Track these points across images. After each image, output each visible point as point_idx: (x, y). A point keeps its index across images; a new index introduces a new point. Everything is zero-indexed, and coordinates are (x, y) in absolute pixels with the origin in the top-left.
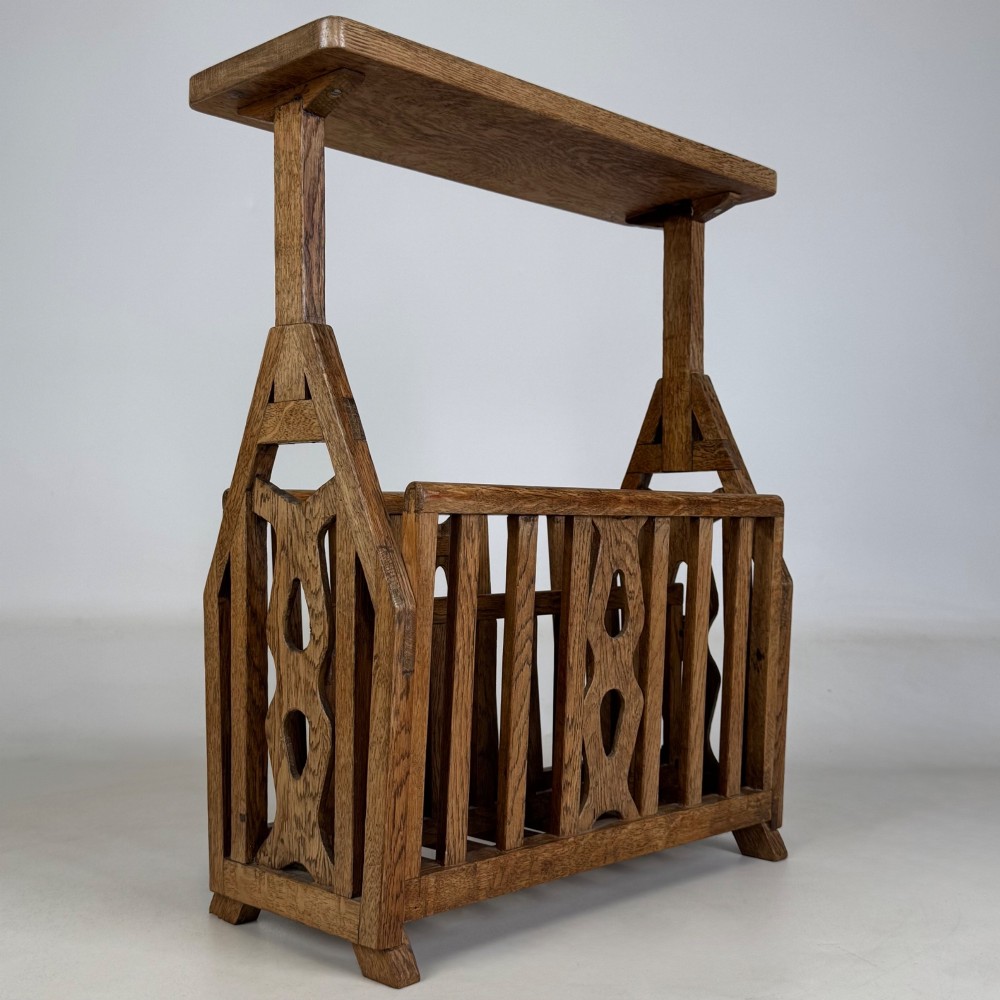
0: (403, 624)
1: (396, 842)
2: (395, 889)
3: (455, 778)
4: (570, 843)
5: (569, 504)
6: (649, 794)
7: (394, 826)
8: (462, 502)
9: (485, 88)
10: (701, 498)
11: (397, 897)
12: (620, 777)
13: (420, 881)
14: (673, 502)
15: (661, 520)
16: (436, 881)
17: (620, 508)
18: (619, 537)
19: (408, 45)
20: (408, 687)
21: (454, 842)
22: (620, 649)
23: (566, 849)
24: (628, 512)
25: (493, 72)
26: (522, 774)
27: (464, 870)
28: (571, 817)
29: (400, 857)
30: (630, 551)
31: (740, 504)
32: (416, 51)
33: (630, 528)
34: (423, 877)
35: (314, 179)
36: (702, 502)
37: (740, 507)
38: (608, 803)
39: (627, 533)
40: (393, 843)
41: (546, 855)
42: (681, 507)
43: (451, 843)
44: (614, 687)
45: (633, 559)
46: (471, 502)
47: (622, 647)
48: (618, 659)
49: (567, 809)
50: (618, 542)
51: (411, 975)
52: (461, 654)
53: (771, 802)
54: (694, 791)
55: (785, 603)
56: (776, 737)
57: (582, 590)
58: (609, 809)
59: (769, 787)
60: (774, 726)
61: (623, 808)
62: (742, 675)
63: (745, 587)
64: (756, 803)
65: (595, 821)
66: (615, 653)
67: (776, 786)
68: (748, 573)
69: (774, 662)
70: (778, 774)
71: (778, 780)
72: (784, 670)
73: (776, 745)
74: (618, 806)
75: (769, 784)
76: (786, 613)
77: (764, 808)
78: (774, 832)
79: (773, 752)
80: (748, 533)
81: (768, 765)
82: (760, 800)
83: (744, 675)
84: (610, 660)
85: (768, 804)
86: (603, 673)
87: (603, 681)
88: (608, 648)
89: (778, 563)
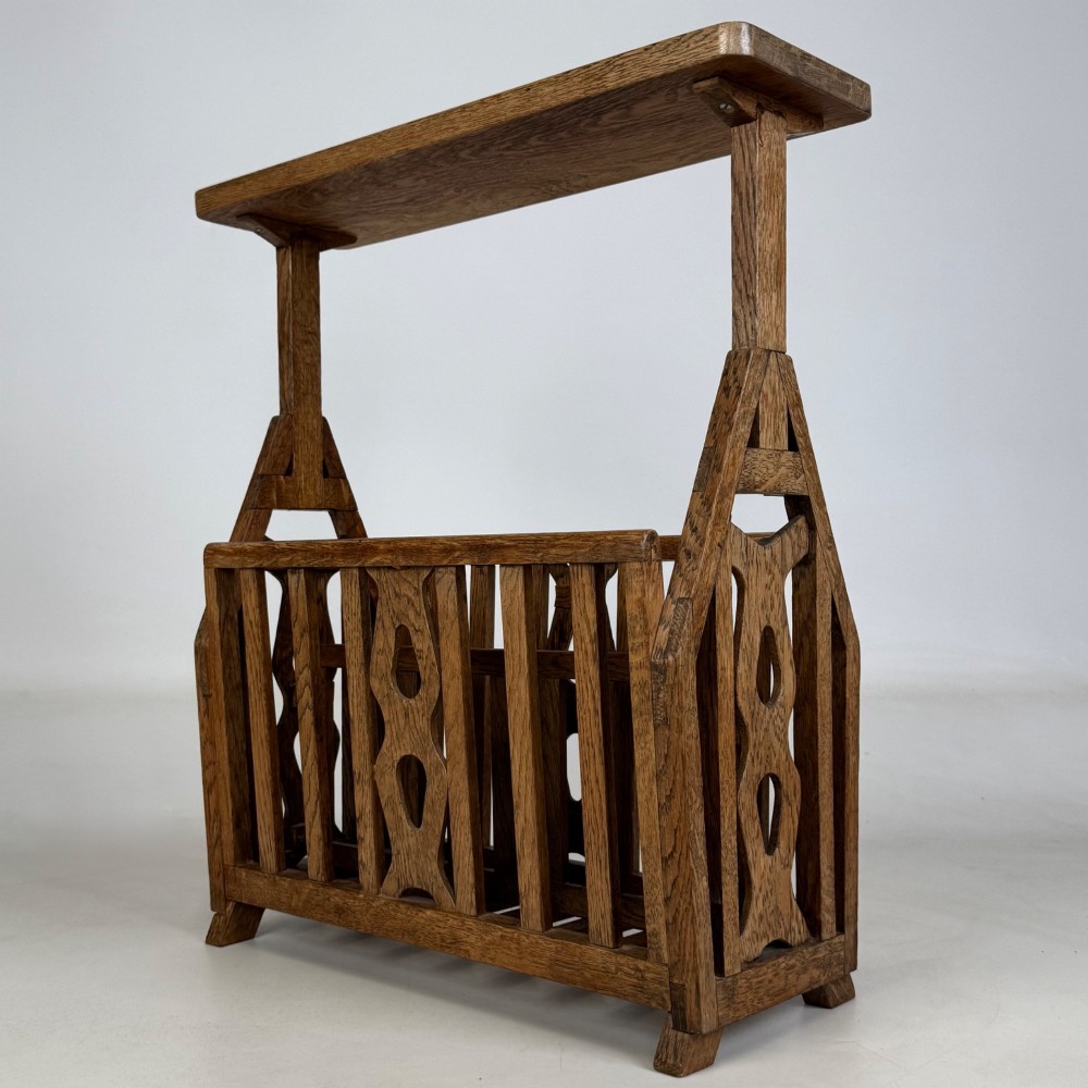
0: (199, 656)
2: (217, 868)
4: (360, 900)
5: (322, 557)
6: (459, 888)
8: (229, 558)
10: (488, 542)
11: (218, 874)
12: (427, 856)
13: (235, 870)
14: (445, 549)
15: (441, 570)
16: (247, 877)
17: (378, 558)
18: (397, 589)
20: (209, 708)
22: (413, 712)
23: (357, 904)
24: (387, 562)
28: (367, 874)
29: (217, 843)
30: (413, 605)
31: (554, 546)
33: (409, 579)
34: (237, 869)
36: (489, 546)
37: (554, 551)
38: (414, 876)
39: (407, 585)
41: (338, 899)
42: (457, 554)
44: (409, 753)
45: (418, 614)
46: (236, 558)
47: (415, 711)
48: (412, 723)
49: (364, 865)
50: (397, 595)
53: (668, 982)
54: (527, 911)
55: (659, 690)
56: (665, 888)
57: (355, 642)
58: (416, 885)
59: (659, 960)
60: (660, 871)
61: (434, 891)
62: (597, 781)
63: (587, 660)
64: (633, 972)
65: (401, 891)
66: (407, 715)
67: (676, 963)
68: (592, 641)
69: (647, 774)
70: (676, 946)
71: (679, 956)
72: (671, 790)
73: (667, 900)
74: (427, 887)
75: (658, 955)
76: (665, 707)
77: (650, 984)
78: (680, 1034)
79: (661, 908)
80: (584, 585)
81: (652, 926)
82: (640, 970)
83: (600, 781)
84: (402, 722)
85: (661, 983)
86: (395, 734)
87: (396, 743)
88: (398, 709)
89: (638, 629)
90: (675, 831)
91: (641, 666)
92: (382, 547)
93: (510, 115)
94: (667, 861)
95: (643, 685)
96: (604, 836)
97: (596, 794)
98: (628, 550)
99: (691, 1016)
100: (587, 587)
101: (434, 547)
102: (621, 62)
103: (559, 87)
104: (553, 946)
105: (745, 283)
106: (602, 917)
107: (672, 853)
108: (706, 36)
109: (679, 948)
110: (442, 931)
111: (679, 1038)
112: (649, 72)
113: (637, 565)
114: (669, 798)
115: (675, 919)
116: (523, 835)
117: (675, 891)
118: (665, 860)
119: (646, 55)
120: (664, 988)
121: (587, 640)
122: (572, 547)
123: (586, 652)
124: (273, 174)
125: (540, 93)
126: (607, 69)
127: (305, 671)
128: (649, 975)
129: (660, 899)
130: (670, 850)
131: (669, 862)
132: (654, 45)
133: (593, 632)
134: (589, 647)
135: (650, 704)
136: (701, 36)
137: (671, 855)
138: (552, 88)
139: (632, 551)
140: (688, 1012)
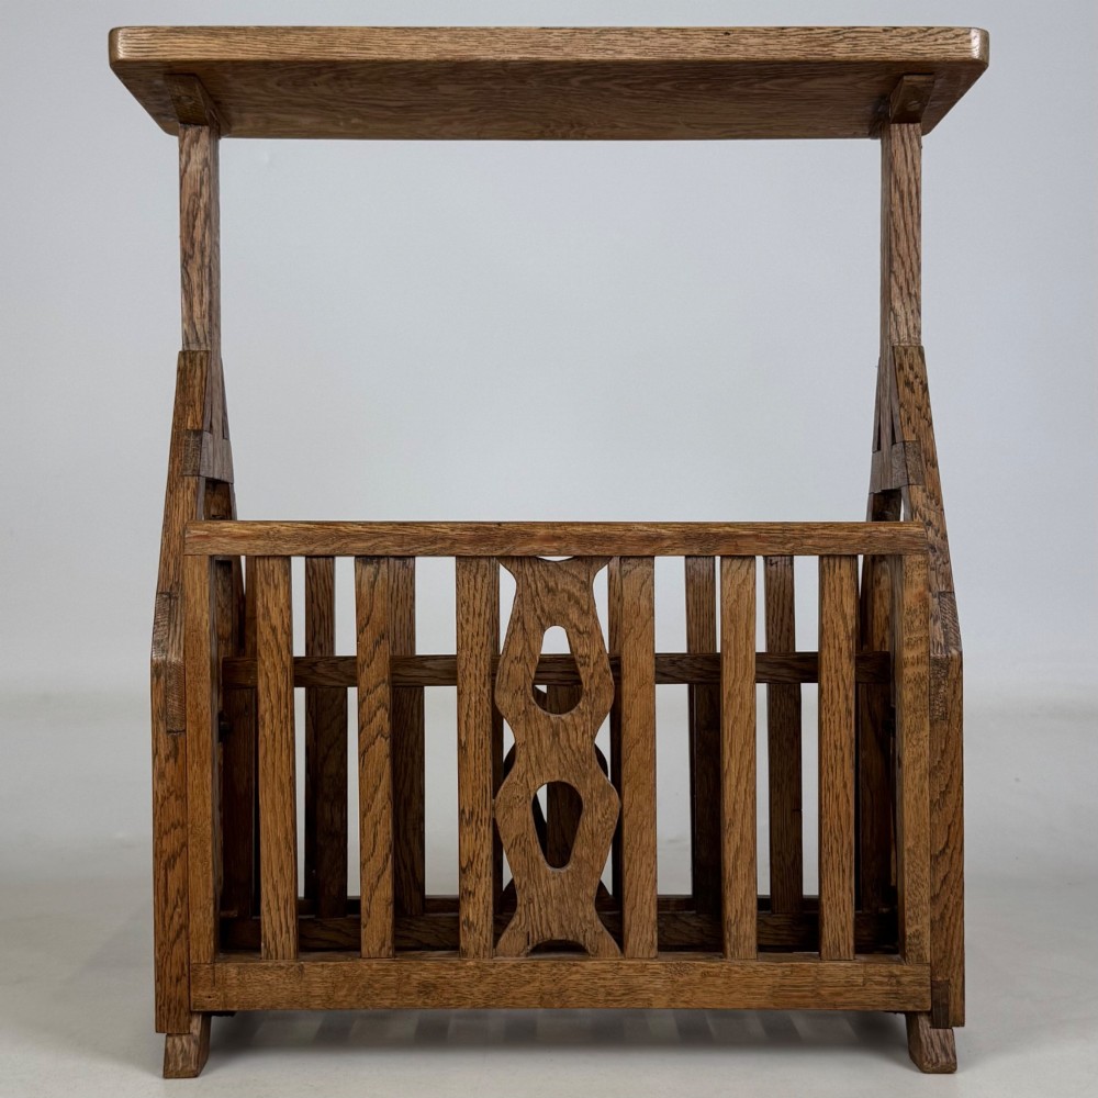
0: (162, 678)
1: (172, 918)
2: (175, 971)
3: (269, 859)
4: (470, 968)
6: (634, 929)
7: (166, 901)
9: (343, 52)
11: (178, 980)
12: (578, 899)
13: (213, 968)
16: (239, 973)
18: (551, 584)
19: (213, 32)
20: (176, 748)
21: (274, 935)
22: (566, 730)
23: (463, 974)
25: (352, 29)
26: (384, 869)
27: (282, 968)
28: (477, 935)
29: (178, 936)
32: (227, 36)
33: (574, 572)
34: (218, 965)
35: (195, 194)
36: (715, 535)
38: (555, 926)
40: (167, 919)
41: (425, 974)
42: (666, 543)
43: (269, 936)
44: (559, 779)
45: (583, 613)
46: (260, 542)
47: (570, 729)
48: (564, 743)
49: (470, 925)
50: (550, 590)
51: (183, 1067)
52: (267, 716)
53: (929, 983)
54: (736, 939)
55: (939, 685)
56: (932, 886)
57: (477, 650)
58: (557, 936)
59: (920, 960)
60: (927, 869)
61: (587, 940)
62: (845, 786)
63: (841, 658)
64: (886, 980)
65: (529, 948)
66: (556, 734)
67: (941, 961)
68: (848, 638)
69: (917, 772)
70: (943, 943)
71: (945, 952)
72: (947, 786)
73: (934, 899)
74: (576, 936)
75: (920, 956)
76: (945, 701)
77: (908, 989)
78: (941, 1031)
79: (926, 908)
80: (842, 579)
81: (916, 927)
82: (896, 976)
83: (849, 785)
84: (546, 742)
85: (921, 984)
86: (533, 759)
87: (535, 768)
88: (542, 727)
89: (917, 623)
90: (949, 827)
91: (918, 661)
92: (542, 532)
93: (699, 55)
94: (937, 857)
95: (919, 680)
96: (850, 843)
97: (842, 799)
98: (908, 542)
99: (955, 1010)
100: (846, 580)
101: (630, 534)
102: (853, 35)
103: (771, 42)
104: (779, 971)
105: (907, 280)
106: (843, 929)
107: (944, 849)
108: (957, 36)
109: (946, 944)
110: (607, 983)
111: (942, 1036)
112: (888, 55)
113: (920, 558)
114: (943, 794)
115: (942, 917)
116: (736, 858)
117: (945, 888)
118: (935, 858)
119: (883, 36)
120: (924, 989)
121: (842, 636)
122: (835, 537)
123: (840, 650)
124: (291, 37)
125: (744, 41)
126: (836, 38)
127: (379, 690)
128: (905, 979)
129: (926, 898)
130: (941, 847)
131: (940, 860)
132: (895, 28)
133: (850, 628)
134: (844, 645)
135: (927, 699)
136: (950, 34)
137: (943, 852)
138: (760, 40)
139: (915, 544)
140: (952, 1007)
